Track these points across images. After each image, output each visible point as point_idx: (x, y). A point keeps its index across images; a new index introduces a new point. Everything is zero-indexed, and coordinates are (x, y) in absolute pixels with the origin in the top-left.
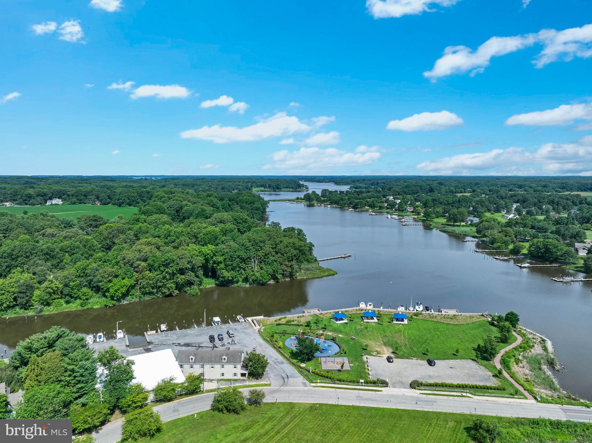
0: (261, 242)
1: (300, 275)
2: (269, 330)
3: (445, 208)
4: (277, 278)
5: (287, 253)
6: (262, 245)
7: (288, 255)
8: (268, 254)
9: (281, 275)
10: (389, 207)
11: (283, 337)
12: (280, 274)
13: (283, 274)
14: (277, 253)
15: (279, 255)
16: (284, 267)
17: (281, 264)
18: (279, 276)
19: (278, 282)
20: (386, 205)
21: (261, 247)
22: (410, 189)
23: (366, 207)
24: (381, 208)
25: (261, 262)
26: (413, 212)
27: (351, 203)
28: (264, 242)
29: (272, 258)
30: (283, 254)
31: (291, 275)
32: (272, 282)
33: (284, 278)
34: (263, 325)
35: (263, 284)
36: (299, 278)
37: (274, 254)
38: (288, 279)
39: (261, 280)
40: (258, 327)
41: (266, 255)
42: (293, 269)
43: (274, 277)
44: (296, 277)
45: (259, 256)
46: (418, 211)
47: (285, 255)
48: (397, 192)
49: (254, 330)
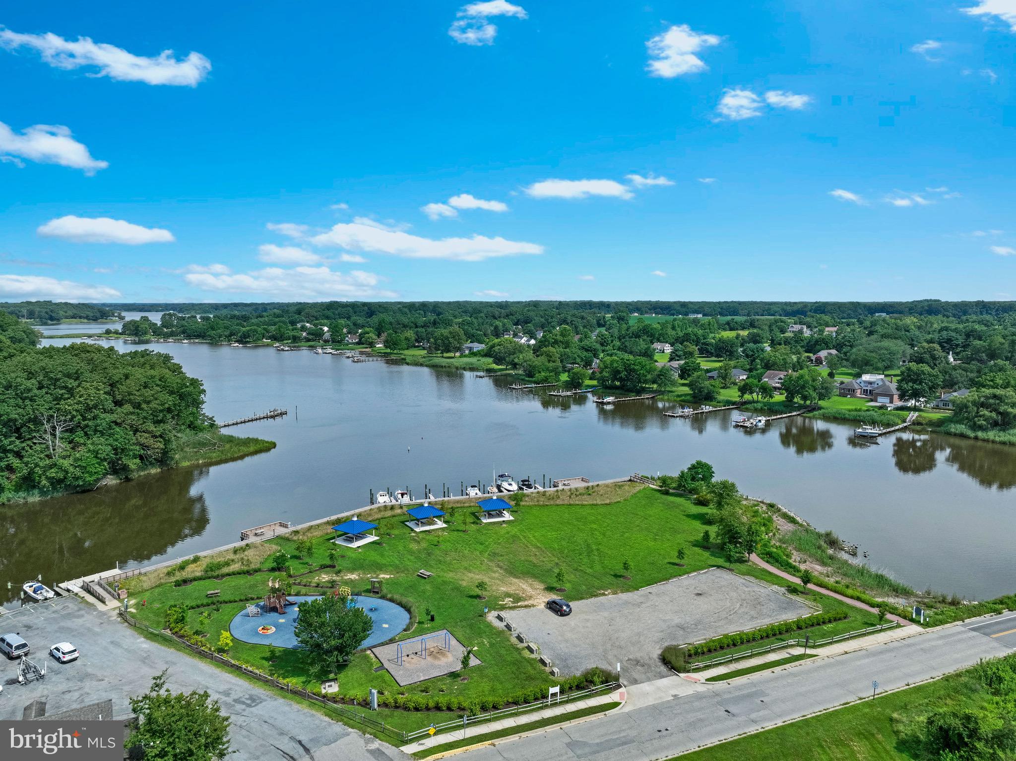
0: (69, 376)
1: (184, 458)
2: (157, 605)
4: (125, 468)
5: (148, 403)
6: (71, 383)
7: (153, 405)
8: (95, 407)
9: (138, 461)
11: (215, 615)
12: (135, 457)
13: (141, 458)
14: (119, 404)
15: (128, 407)
16: (144, 438)
17: (136, 431)
18: (133, 464)
19: (128, 480)
21: (71, 391)
25: (71, 431)
28: (77, 376)
29: (109, 417)
30: (138, 406)
31: (163, 459)
32: (111, 481)
33: (143, 469)
34: (130, 595)
35: (86, 490)
36: (186, 464)
37: (110, 405)
38: (155, 471)
39: (77, 478)
40: (112, 604)
41: (89, 409)
42: (167, 442)
43: (117, 469)
44: (177, 463)
45: (67, 413)
47: (144, 406)
49: (103, 614)
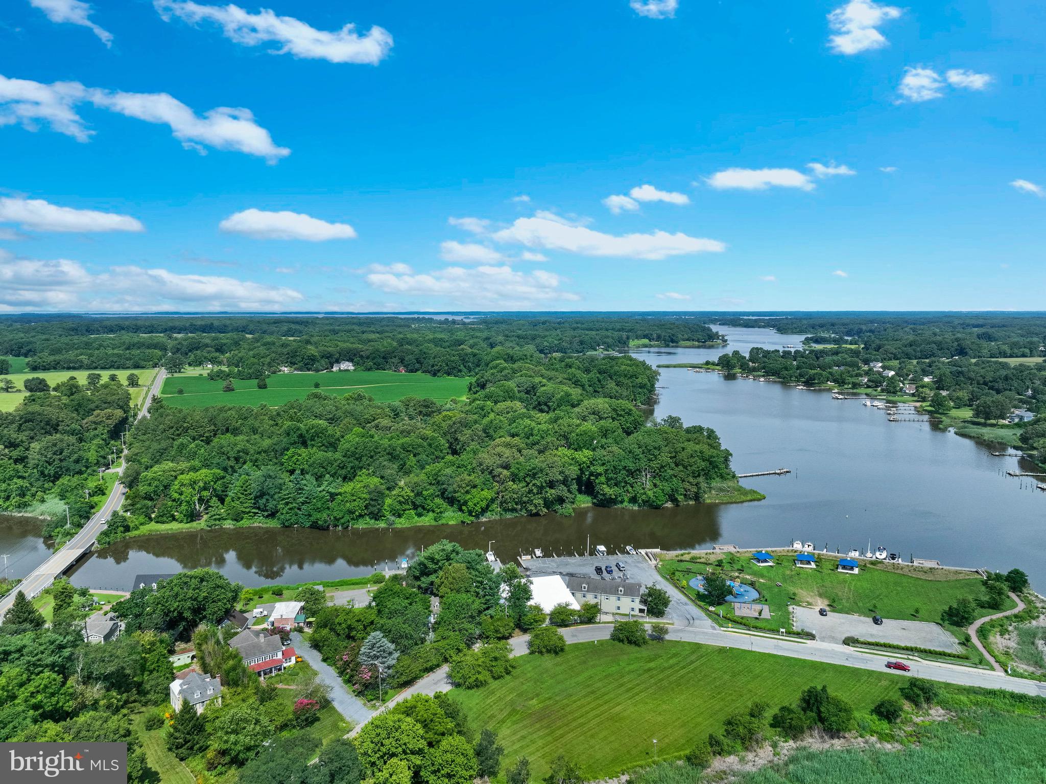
0: (655, 448)
1: (709, 498)
2: (668, 567)
3: (973, 391)
4: (676, 499)
5: (691, 466)
6: (656, 452)
7: (693, 468)
8: (665, 466)
9: (682, 497)
10: (870, 384)
11: (686, 576)
12: (681, 494)
13: (685, 495)
14: (677, 465)
15: (681, 468)
16: (687, 485)
17: (683, 481)
18: (680, 498)
19: (677, 506)
20: (866, 380)
21: (655, 457)
22: (918, 349)
23: (829, 383)
24: (855, 385)
25: (655, 477)
26: (913, 395)
27: (801, 375)
28: (659, 448)
29: (671, 472)
30: (685, 467)
31: (697, 497)
32: (669, 505)
33: (686, 501)
34: (661, 560)
35: (657, 507)
36: (708, 501)
37: (673, 465)
38: (692, 503)
39: (654, 502)
40: (654, 562)
41: (662, 467)
42: (699, 488)
43: (673, 499)
44: (704, 500)
45: (653, 468)
46: (923, 395)
47: (689, 468)
48: (892, 353)
49: (649, 565)
